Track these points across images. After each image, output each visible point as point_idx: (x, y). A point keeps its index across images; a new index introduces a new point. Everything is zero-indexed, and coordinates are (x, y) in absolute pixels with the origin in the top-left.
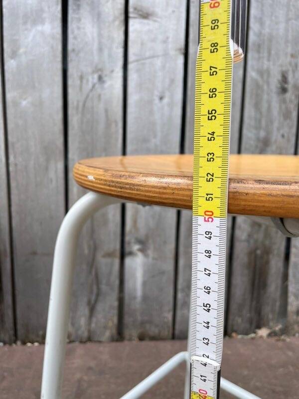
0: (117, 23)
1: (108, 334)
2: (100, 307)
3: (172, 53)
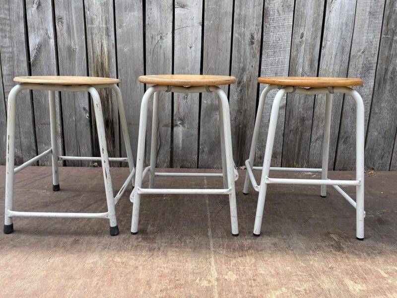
0: (169, 10)
1: (165, 165)
2: (162, 151)
3: (196, 25)
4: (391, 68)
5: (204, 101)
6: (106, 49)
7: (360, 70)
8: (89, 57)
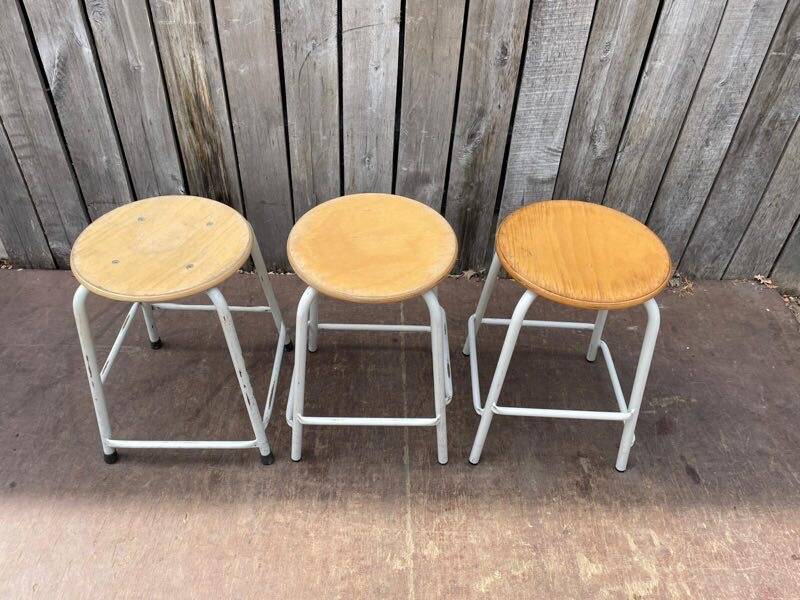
3: (387, 22)
4: (771, 114)
5: (402, 169)
6: (201, 70)
7: (710, 116)
8: (169, 84)
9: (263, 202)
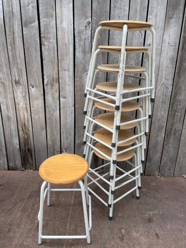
3: (71, 106)
4: (174, 128)
5: (76, 141)
6: (26, 117)
7: (157, 129)
8: (18, 120)
9: (40, 150)
